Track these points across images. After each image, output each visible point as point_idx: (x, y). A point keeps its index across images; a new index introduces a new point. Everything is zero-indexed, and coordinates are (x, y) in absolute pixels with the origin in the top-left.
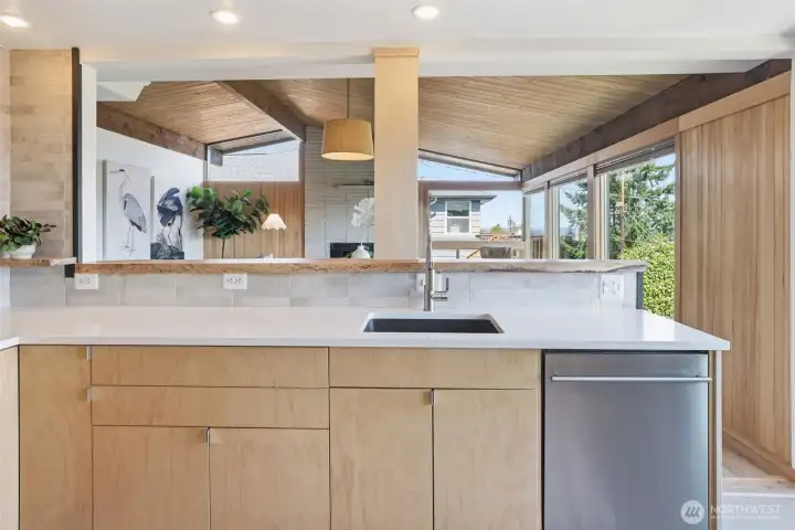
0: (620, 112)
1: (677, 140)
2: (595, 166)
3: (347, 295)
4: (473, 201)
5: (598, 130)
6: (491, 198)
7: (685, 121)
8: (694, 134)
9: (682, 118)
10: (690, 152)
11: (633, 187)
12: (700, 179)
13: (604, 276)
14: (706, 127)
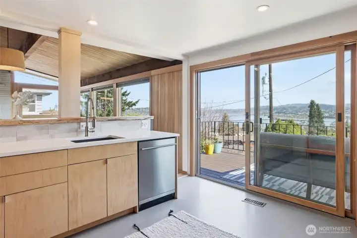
0: (128, 65)
1: (150, 78)
2: (117, 84)
3: (48, 134)
4: (37, 95)
5: (118, 70)
6: (49, 94)
7: (153, 72)
8: (156, 77)
9: (152, 71)
10: (155, 82)
11: (110, 93)
12: (158, 91)
13: (142, 121)
14: (160, 76)
